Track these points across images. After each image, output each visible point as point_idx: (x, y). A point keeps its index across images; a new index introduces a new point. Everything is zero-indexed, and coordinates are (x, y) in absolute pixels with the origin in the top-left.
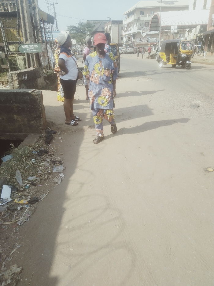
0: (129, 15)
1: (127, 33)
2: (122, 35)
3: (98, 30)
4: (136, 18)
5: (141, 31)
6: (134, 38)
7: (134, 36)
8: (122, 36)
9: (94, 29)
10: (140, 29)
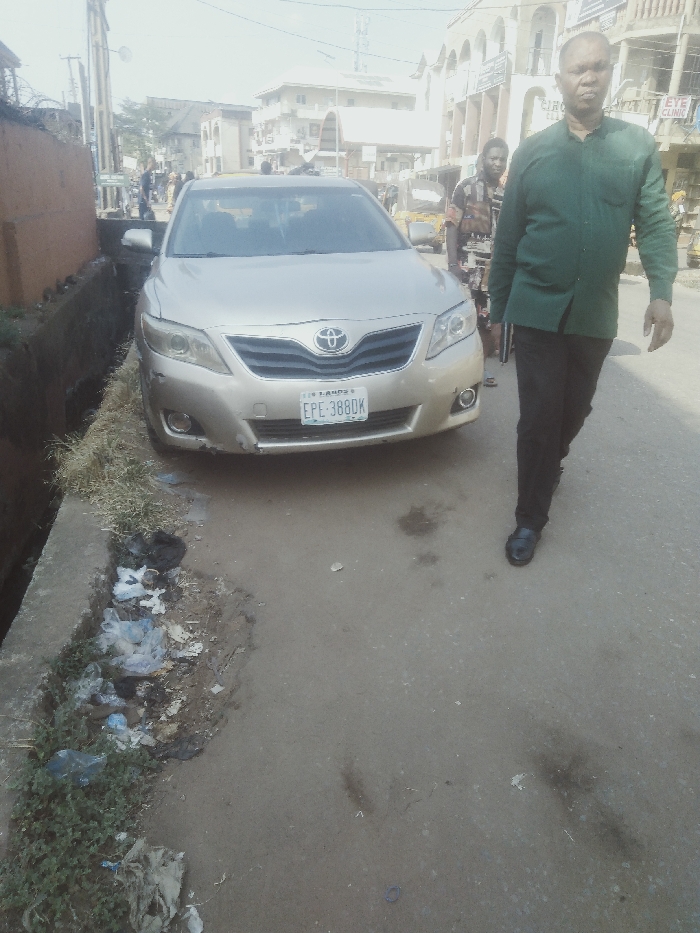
0: (267, 98)
1: (265, 147)
2: (251, 151)
3: (182, 130)
4: (286, 110)
5: (300, 147)
6: (282, 164)
7: (284, 157)
8: (250, 155)
9: (170, 124)
10: (298, 142)
